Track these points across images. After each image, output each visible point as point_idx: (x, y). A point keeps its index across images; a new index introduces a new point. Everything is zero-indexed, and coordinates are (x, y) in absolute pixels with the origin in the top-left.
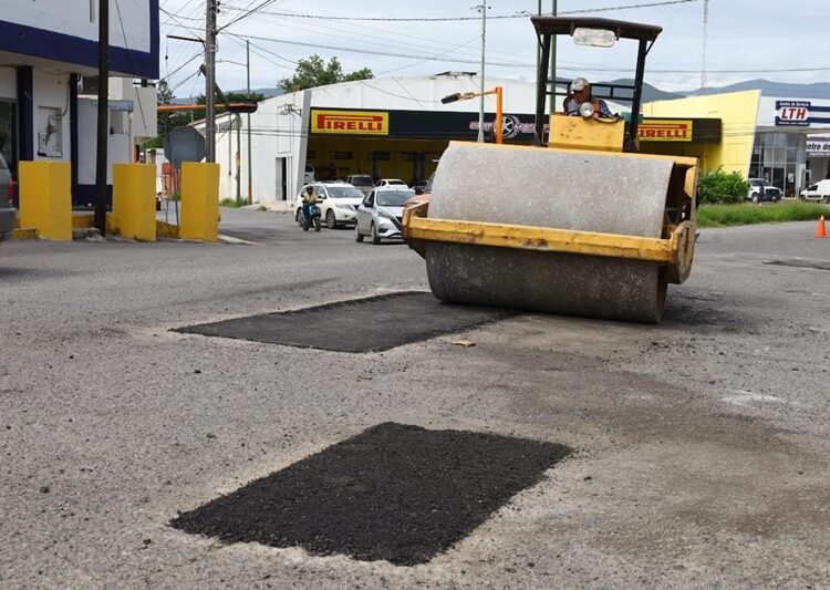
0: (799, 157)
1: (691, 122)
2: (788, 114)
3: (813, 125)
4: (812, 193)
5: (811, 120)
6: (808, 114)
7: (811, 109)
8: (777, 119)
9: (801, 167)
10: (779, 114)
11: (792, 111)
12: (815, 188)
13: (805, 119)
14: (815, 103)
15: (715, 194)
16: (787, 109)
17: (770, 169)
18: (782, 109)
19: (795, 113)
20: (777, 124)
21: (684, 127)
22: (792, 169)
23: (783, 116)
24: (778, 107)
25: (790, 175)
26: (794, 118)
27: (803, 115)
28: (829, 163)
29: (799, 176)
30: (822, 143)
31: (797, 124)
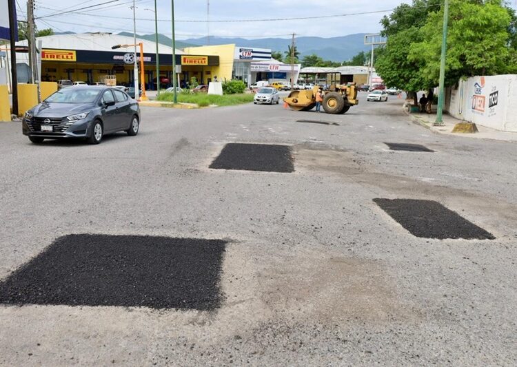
0: (249, 72)
1: (207, 57)
2: (244, 54)
3: (254, 59)
5: (253, 57)
6: (252, 54)
7: (253, 52)
8: (240, 56)
9: (250, 76)
10: (241, 54)
11: (246, 53)
12: (256, 85)
13: (251, 56)
14: (255, 50)
16: (244, 52)
17: (238, 76)
20: (240, 58)
21: (204, 59)
22: (246, 77)
24: (241, 51)
25: (246, 79)
26: (247, 56)
27: (250, 54)
28: (257, 74)
29: (249, 80)
30: (255, 66)
31: (248, 58)
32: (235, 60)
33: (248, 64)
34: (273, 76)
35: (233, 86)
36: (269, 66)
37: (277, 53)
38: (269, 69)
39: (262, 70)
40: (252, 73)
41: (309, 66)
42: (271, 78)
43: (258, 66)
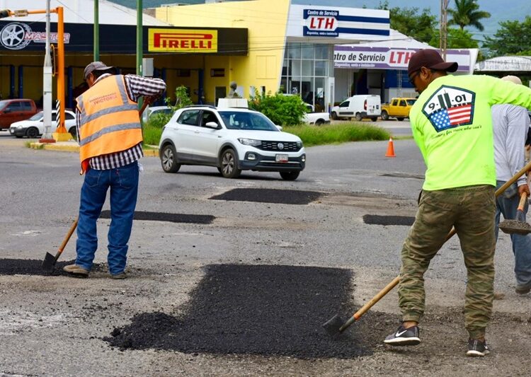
0: (328, 69)
1: (216, 31)
2: (316, 23)
3: (342, 36)
4: (344, 109)
5: (339, 30)
6: (337, 24)
7: (340, 18)
8: (306, 29)
9: (330, 81)
10: (307, 23)
11: (321, 20)
12: (347, 104)
13: (333, 29)
14: (344, 11)
16: (316, 18)
17: (299, 82)
18: (310, 18)
19: (324, 23)
20: (305, 34)
21: (209, 37)
22: (320, 83)
23: (312, 26)
24: (306, 16)
25: (320, 90)
26: (323, 28)
27: (332, 24)
28: (355, 74)
29: (328, 90)
30: (348, 53)
31: (326, 34)
33: (326, 50)
34: (400, 80)
35: (276, 108)
36: (387, 55)
37: (419, 14)
38: (387, 61)
39: (369, 64)
40: (339, 73)
41: (513, 51)
42: (395, 86)
43: (357, 53)
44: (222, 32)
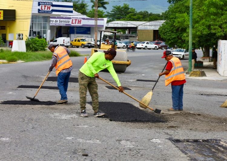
0: (48, 27)
1: (2, 11)
2: (43, 8)
3: (54, 13)
4: (55, 43)
5: (53, 11)
6: (52, 8)
7: (53, 6)
8: (39, 10)
9: (49, 32)
10: (40, 8)
11: (45, 6)
12: (56, 41)
13: (50, 10)
14: (54, 3)
15: (38, 47)
16: (43, 5)
17: (36, 32)
18: (41, 6)
19: (46, 7)
20: (39, 12)
22: (45, 32)
23: (42, 9)
24: (39, 5)
25: (44, 35)
26: (46, 10)
27: (49, 8)
28: (57, 28)
29: (48, 35)
30: (54, 20)
31: (47, 12)
32: (33, 14)
33: (46, 19)
34: (75, 31)
36: (71, 20)
37: (80, 2)
38: (70, 23)
39: (63, 24)
40: (52, 28)
42: (73, 33)
43: (58, 20)
44: (5, 11)
